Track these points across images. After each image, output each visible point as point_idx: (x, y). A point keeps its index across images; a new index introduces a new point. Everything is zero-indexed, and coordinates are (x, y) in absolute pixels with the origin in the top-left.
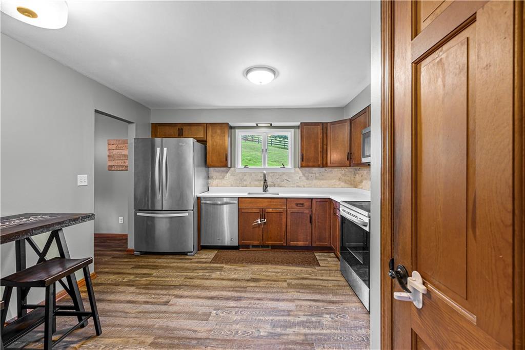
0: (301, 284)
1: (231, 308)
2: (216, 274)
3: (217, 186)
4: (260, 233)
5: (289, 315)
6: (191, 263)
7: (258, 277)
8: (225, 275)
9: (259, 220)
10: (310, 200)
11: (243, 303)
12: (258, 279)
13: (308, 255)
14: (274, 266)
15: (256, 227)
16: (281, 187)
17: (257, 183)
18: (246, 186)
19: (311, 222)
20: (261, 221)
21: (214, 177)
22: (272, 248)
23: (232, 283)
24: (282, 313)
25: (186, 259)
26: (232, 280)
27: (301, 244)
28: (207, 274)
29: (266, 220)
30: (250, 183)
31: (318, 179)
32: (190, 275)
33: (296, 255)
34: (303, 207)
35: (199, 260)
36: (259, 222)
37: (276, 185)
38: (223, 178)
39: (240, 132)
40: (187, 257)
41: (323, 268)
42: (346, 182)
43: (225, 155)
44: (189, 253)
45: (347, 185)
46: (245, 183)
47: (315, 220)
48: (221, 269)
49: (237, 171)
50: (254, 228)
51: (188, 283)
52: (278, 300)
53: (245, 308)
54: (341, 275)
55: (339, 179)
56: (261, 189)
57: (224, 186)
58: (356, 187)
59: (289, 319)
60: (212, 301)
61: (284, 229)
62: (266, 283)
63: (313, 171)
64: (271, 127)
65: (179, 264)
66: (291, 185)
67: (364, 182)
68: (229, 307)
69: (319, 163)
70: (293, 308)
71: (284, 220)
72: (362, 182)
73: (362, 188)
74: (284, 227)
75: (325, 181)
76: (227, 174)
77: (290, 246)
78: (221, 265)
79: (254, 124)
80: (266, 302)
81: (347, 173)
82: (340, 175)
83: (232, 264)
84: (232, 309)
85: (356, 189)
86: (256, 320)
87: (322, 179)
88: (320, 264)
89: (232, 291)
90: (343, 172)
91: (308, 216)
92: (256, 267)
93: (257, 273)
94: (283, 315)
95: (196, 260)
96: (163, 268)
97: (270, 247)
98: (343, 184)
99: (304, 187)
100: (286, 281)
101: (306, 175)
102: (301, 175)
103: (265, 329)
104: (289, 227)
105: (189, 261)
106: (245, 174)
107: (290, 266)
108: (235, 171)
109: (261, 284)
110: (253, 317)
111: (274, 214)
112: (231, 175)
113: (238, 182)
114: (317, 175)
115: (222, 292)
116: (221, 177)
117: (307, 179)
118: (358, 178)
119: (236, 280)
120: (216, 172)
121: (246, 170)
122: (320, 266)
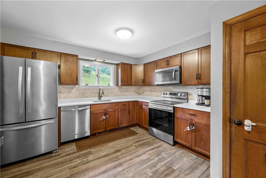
0: (140, 144)
1: (122, 171)
2: (91, 157)
3: (65, 98)
4: (104, 124)
5: (150, 160)
6: (62, 157)
7: (117, 149)
8: (97, 155)
9: (104, 117)
10: (129, 102)
11: (125, 165)
12: (119, 150)
13: (127, 130)
14: (119, 140)
15: (102, 121)
16: (108, 96)
17: (94, 95)
18: (87, 97)
19: (129, 113)
20: (105, 117)
21: (62, 92)
22: (109, 132)
23: (107, 158)
24: (147, 161)
25: (54, 156)
26: (105, 156)
27: (125, 125)
28: (84, 160)
29: (108, 116)
30: (90, 95)
31: (125, 92)
32: (71, 166)
33: (123, 132)
34: (126, 106)
35: (66, 153)
36: (104, 118)
37: (105, 96)
38: (70, 92)
39: (82, 62)
40: (53, 155)
41: (140, 134)
42: (136, 93)
43: (75, 77)
44: (53, 151)
45: (136, 94)
46: (86, 95)
47: (131, 112)
48: (90, 153)
49: (81, 88)
50: (100, 122)
51: (76, 172)
52: (139, 156)
53: (129, 167)
54: (149, 135)
55: (134, 92)
56: (97, 99)
57: (71, 98)
58: (140, 95)
59: (152, 162)
60: (107, 173)
61: (117, 119)
62: (124, 150)
63: (123, 87)
64: (104, 62)
65: (51, 162)
66: (113, 95)
67: (145, 92)
68: (121, 171)
69: (129, 84)
70: (149, 156)
71: (117, 114)
72: (144, 92)
73: (144, 95)
74: (117, 118)
75: (128, 93)
76: (73, 90)
77: (120, 128)
78: (89, 150)
79: (94, 59)
80: (135, 159)
81: (137, 89)
82: (134, 90)
83: (95, 147)
84: (124, 172)
85: (140, 96)
86: (140, 170)
87: (127, 92)
88: (138, 133)
89: (112, 162)
90: (135, 88)
91: (128, 110)
92: (111, 144)
93: (115, 147)
94: (148, 162)
95: (64, 154)
96: (39, 171)
97: (108, 131)
98: (135, 94)
99: (119, 96)
100: (132, 146)
101: (120, 89)
102: (118, 90)
103: (148, 172)
104: (119, 118)
105: (59, 157)
106: (86, 90)
107: (126, 138)
108: (79, 88)
109: (123, 151)
110: (138, 170)
111: (112, 112)
112: (76, 90)
113: (81, 95)
114: (125, 90)
115: (107, 166)
116: (68, 92)
117: (121, 92)
118: (141, 91)
119: (107, 155)
120: (64, 88)
121: (87, 87)
122: (138, 134)
